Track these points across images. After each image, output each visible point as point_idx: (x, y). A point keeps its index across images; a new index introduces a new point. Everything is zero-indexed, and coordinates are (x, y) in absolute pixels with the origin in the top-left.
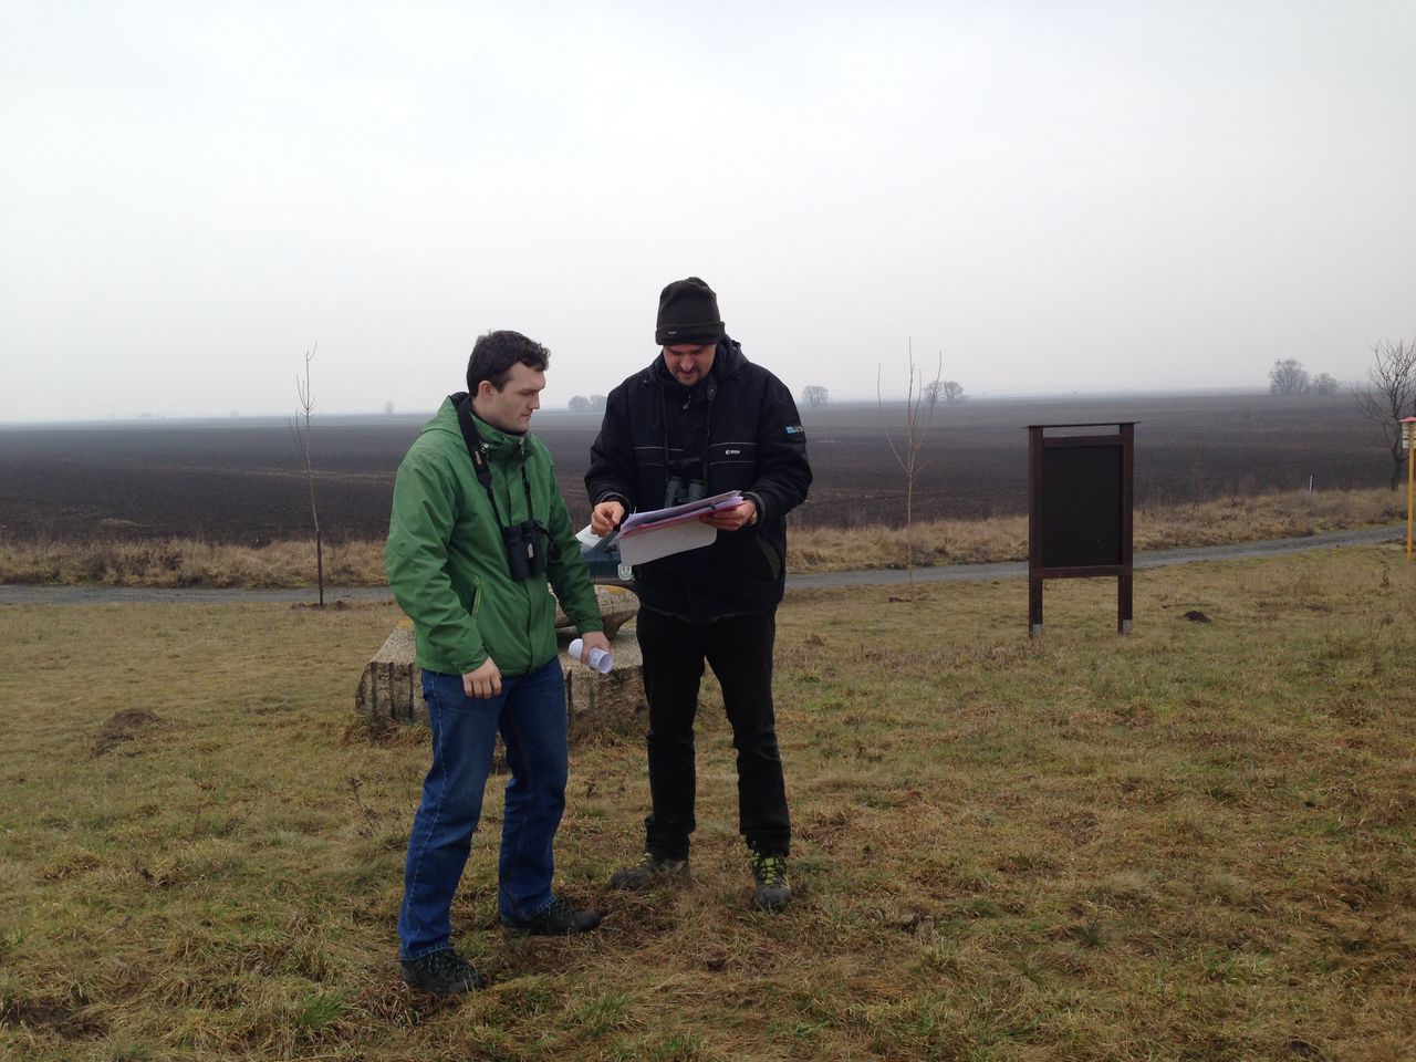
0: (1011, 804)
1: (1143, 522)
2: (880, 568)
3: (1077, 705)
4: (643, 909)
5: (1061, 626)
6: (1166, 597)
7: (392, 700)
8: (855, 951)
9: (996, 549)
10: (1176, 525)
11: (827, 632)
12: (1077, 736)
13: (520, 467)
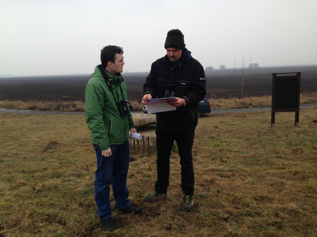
0: (261, 178)
1: (303, 97)
2: (235, 108)
3: (282, 148)
4: (152, 208)
5: (280, 124)
6: (308, 116)
8: (209, 226)
9: (264, 104)
10: (311, 98)
11: (219, 125)
12: (281, 157)
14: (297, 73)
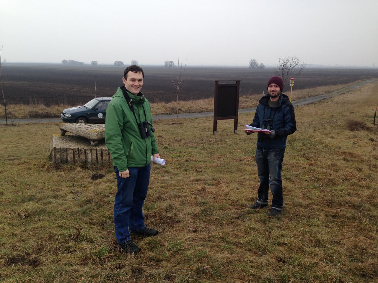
2: (165, 114)
7: (61, 158)
8: (228, 225)
9: (194, 109)
11: (162, 133)
12: (247, 164)
13: (142, 105)
14: (237, 81)
